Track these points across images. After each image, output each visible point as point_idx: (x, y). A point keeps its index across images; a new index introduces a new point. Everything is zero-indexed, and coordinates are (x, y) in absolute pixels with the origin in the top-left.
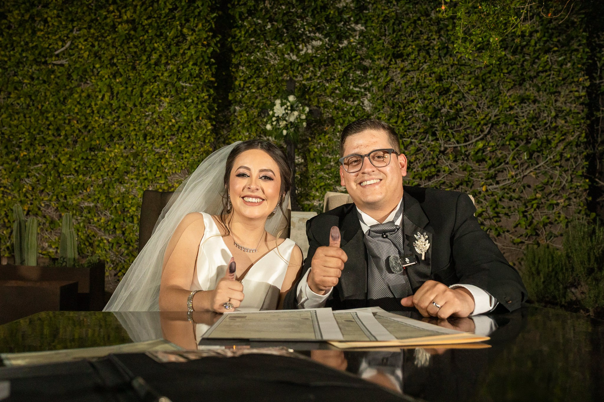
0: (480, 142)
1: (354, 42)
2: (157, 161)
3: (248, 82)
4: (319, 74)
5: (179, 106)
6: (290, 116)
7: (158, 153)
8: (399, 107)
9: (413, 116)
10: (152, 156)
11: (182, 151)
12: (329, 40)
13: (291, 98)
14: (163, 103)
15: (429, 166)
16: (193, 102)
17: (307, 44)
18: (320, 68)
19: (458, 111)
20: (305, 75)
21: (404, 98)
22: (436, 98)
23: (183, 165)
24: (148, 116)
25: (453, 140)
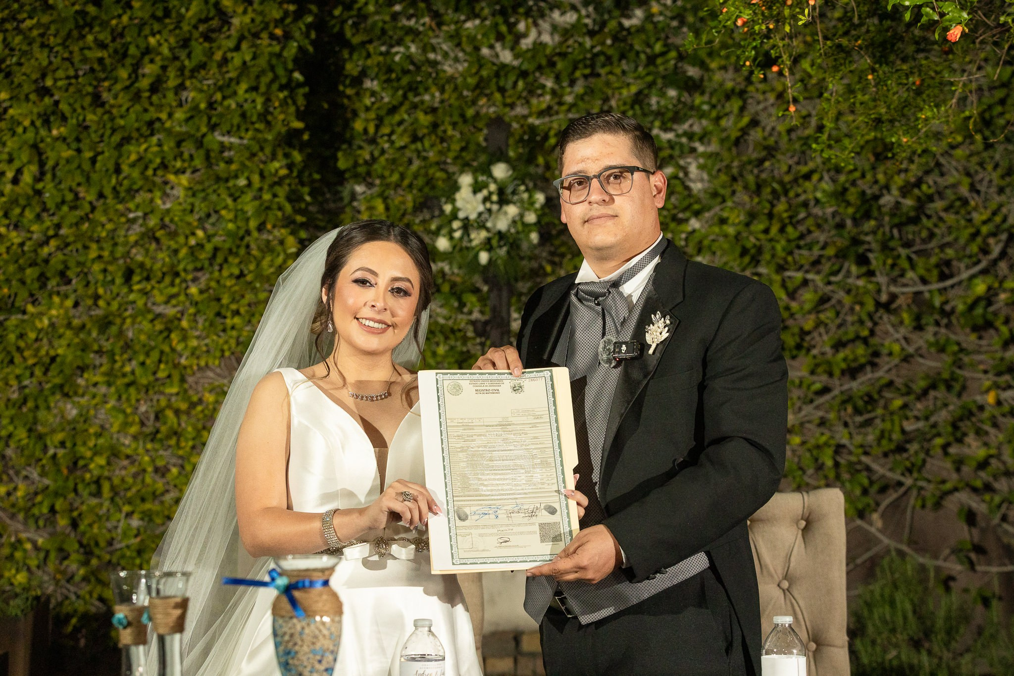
0: (977, 281)
1: (661, 13)
2: (161, 338)
3: (387, 121)
4: (569, 99)
5: (214, 197)
6: (496, 218)
7: (158, 316)
8: (774, 191)
9: (809, 215)
10: (146, 325)
11: (223, 312)
12: (595, 9)
13: (500, 171)
14: (172, 188)
15: (853, 341)
16: (249, 185)
17: (540, 22)
18: (572, 83)
19: (922, 203)
20: (534, 101)
21: (785, 168)
22: (867, 167)
23: (226, 347)
24: (133, 221)
25: (910, 274)
